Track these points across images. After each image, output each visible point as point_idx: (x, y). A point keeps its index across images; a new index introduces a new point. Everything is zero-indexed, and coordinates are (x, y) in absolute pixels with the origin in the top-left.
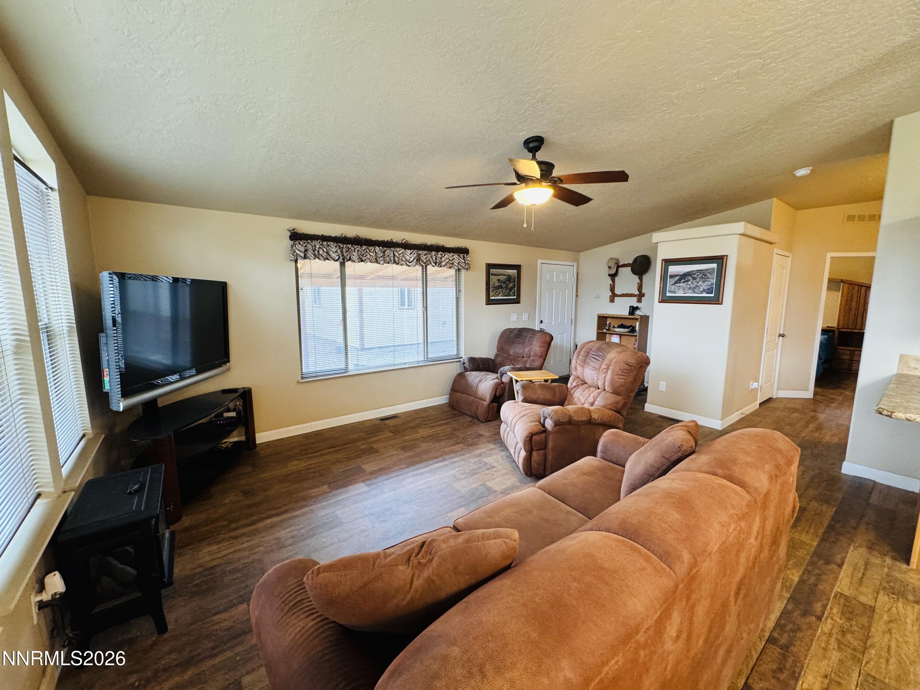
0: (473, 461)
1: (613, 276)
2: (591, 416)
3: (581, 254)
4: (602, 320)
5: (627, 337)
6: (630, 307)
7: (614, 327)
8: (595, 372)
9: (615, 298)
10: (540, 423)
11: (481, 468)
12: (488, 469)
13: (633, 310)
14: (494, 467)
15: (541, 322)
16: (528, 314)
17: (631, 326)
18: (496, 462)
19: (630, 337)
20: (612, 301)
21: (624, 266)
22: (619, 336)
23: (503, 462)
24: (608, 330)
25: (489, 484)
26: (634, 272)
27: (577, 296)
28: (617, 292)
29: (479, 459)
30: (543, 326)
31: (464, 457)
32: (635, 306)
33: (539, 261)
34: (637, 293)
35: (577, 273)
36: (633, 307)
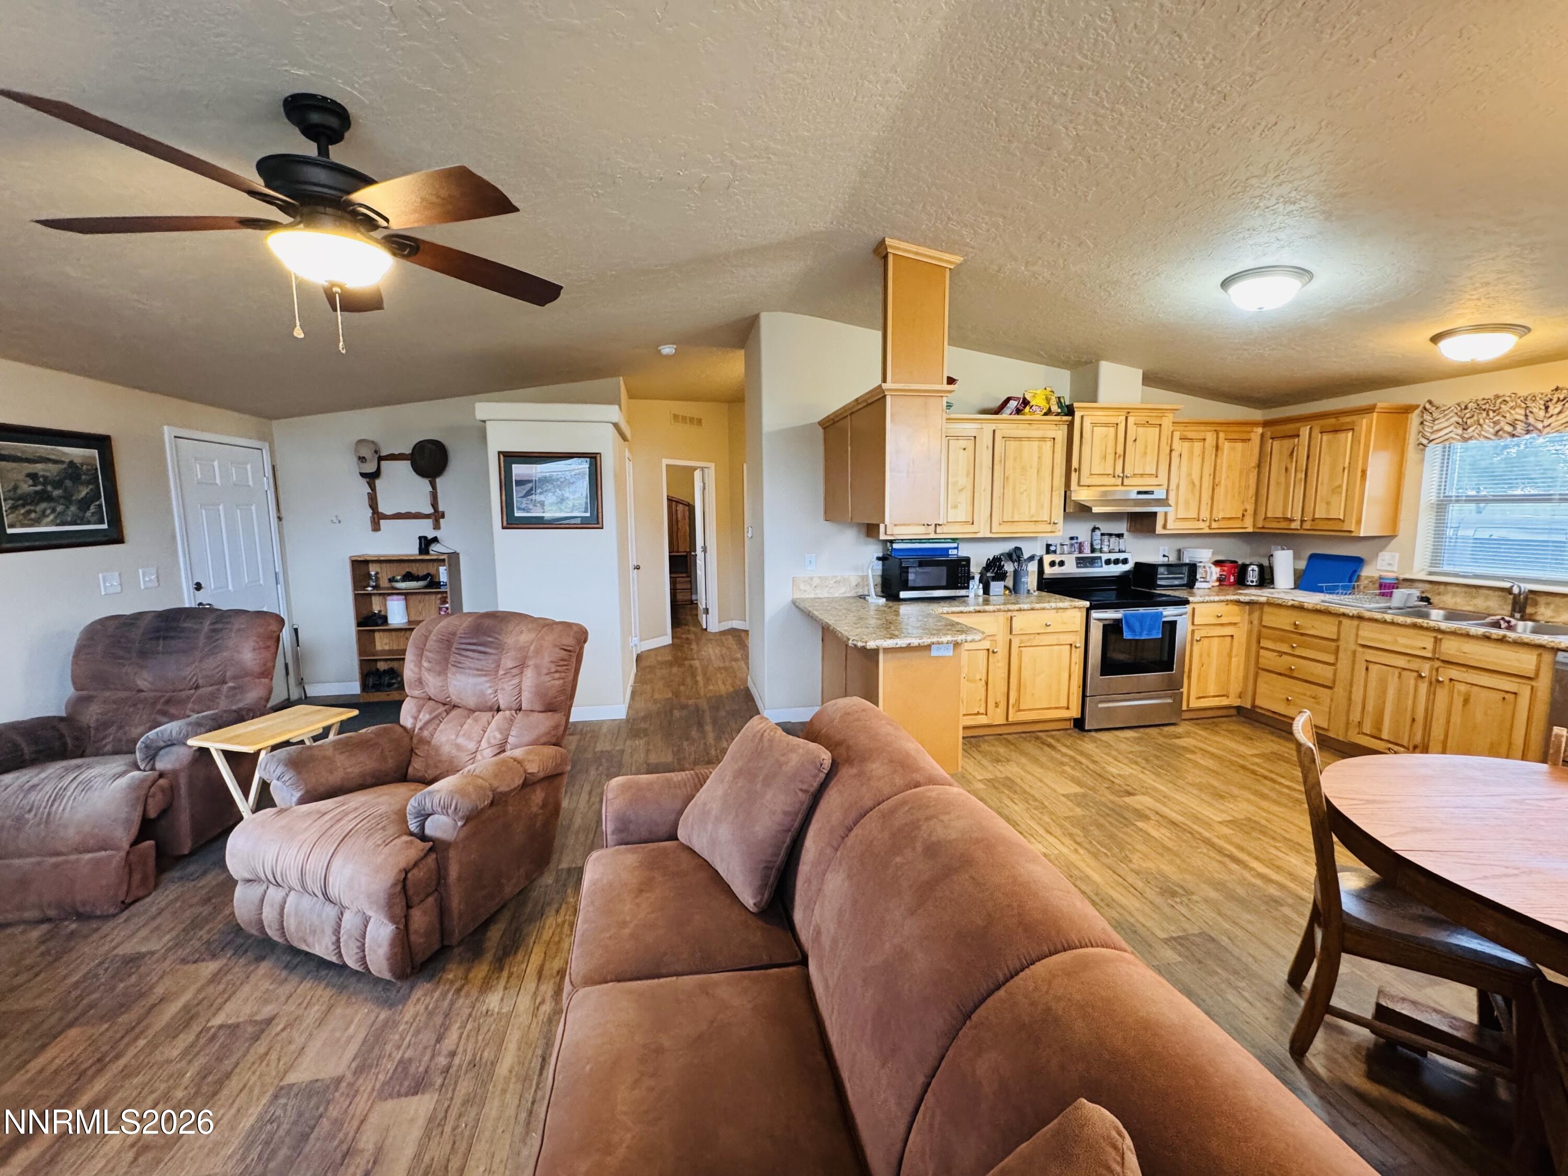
0: (175, 1053)
1: (372, 477)
2: (525, 771)
3: (275, 424)
4: (360, 567)
5: (419, 597)
6: (420, 538)
7: (392, 580)
8: (484, 679)
9: (382, 522)
10: (411, 834)
11: (226, 1051)
12: (256, 1038)
13: (425, 544)
14: (269, 1021)
15: (198, 587)
16: (154, 570)
17: (428, 575)
18: (266, 1002)
19: (427, 597)
20: (376, 527)
21: (392, 457)
22: (403, 597)
23: (287, 988)
24: (376, 587)
25: (299, 1076)
26: (420, 470)
27: (280, 519)
28: (383, 508)
29: (196, 1028)
30: (204, 597)
31: (122, 1062)
32: (430, 536)
33: (168, 432)
34: (430, 510)
35: (274, 467)
36: (425, 538)
